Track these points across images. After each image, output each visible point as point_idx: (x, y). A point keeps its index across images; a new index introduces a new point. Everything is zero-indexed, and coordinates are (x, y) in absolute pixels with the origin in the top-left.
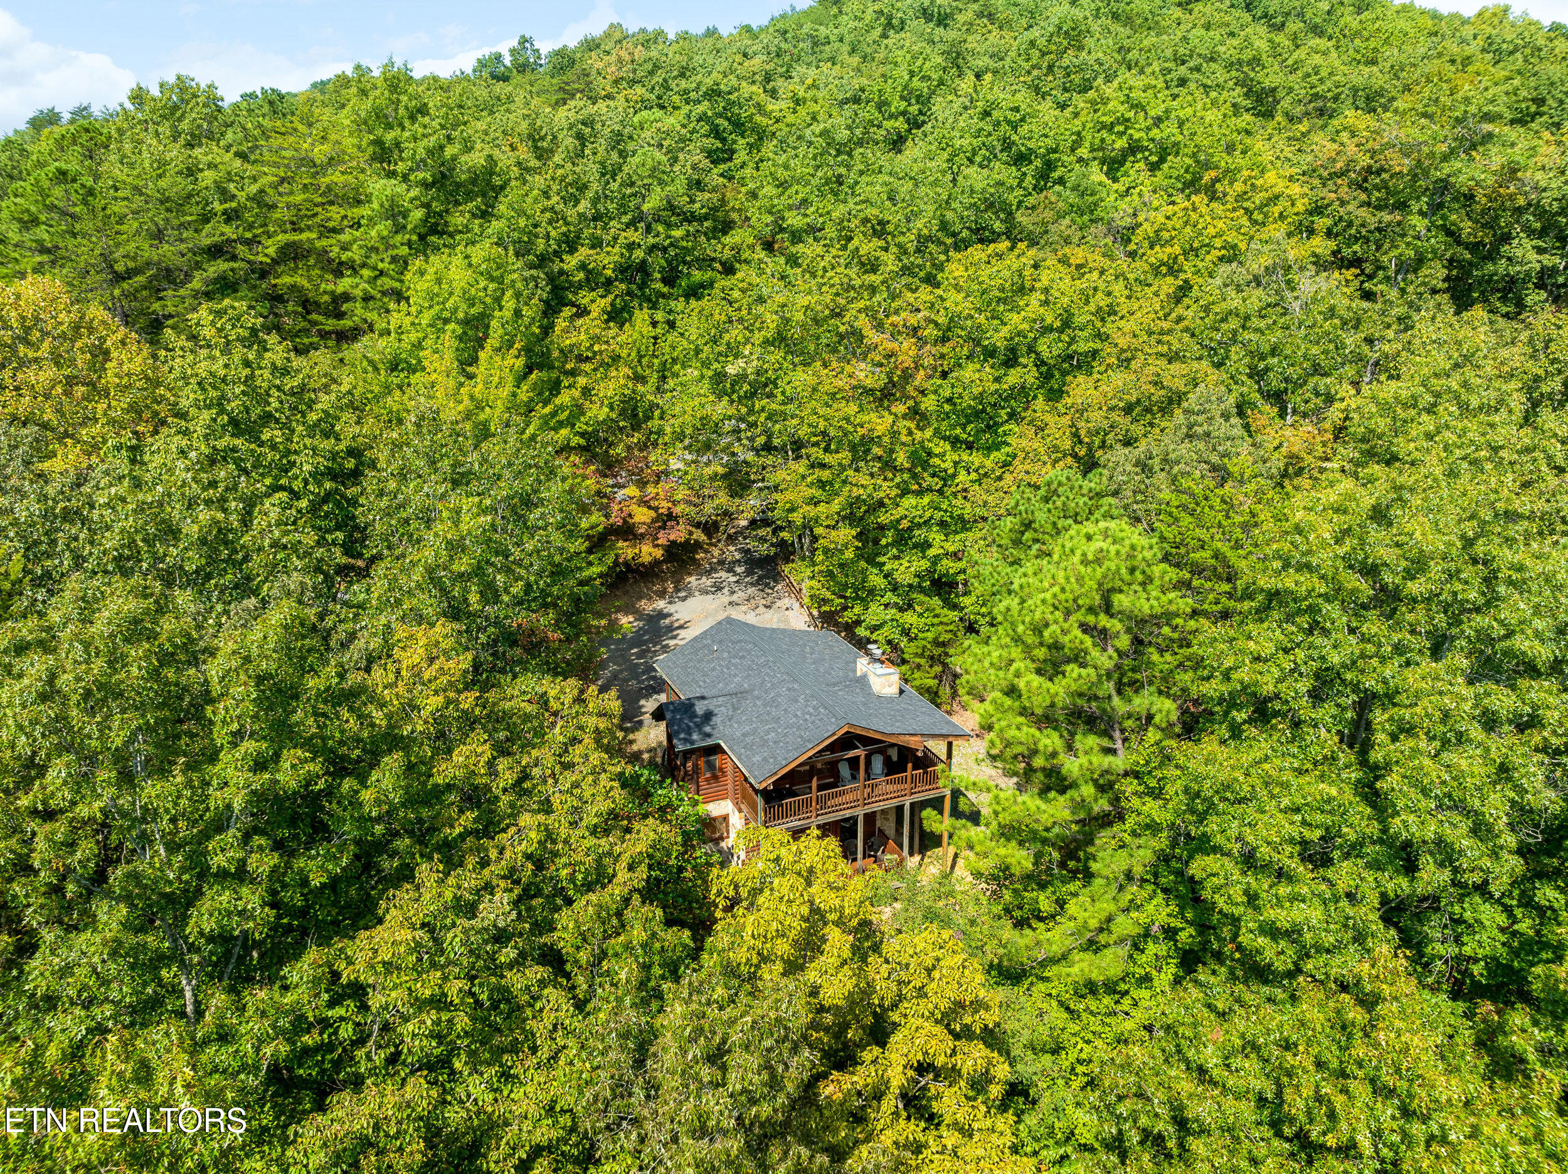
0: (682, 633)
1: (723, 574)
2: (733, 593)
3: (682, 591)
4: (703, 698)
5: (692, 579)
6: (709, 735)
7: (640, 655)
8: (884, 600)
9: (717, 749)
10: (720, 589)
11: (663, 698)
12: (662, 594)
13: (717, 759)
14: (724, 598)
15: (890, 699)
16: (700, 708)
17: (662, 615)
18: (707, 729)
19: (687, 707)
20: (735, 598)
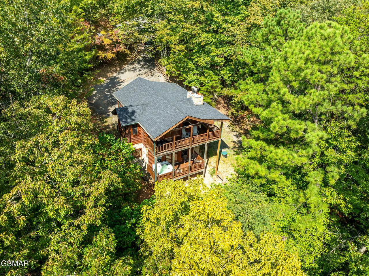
0: (123, 84)
1: (136, 65)
2: (140, 71)
3: (122, 70)
4: (131, 106)
5: (126, 66)
6: (134, 120)
7: (108, 92)
8: (193, 72)
9: (137, 125)
10: (135, 69)
11: (117, 106)
12: (116, 71)
13: (137, 129)
14: (137, 72)
15: (200, 107)
16: (130, 110)
17: (115, 78)
18: (133, 118)
19: (125, 109)
20: (141, 72)
